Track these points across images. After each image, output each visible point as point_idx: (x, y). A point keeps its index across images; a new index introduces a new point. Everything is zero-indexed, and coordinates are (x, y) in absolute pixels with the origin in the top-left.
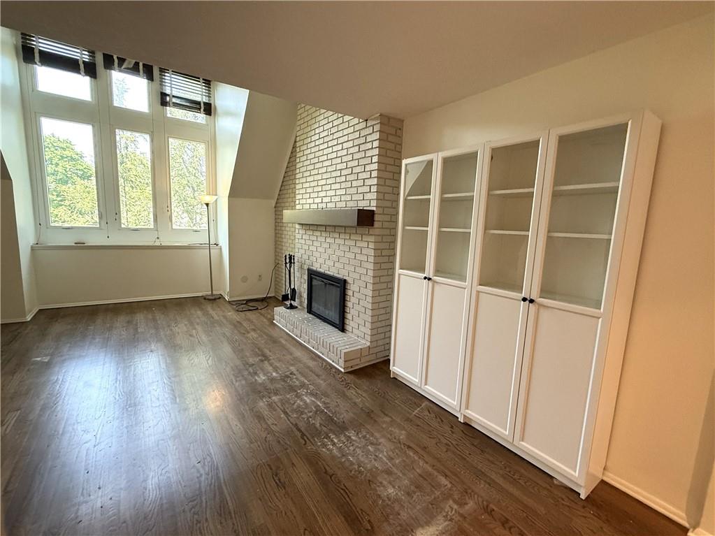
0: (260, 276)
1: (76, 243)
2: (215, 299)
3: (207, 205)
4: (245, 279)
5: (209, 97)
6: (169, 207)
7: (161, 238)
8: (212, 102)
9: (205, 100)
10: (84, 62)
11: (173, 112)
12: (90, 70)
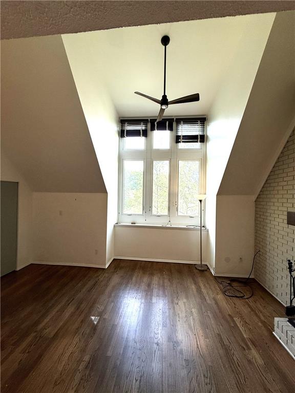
0: (241, 258)
1: (132, 223)
2: (203, 270)
3: (201, 201)
4: (227, 260)
5: (203, 131)
6: (177, 202)
7: (171, 222)
8: (205, 134)
9: (201, 133)
10: (143, 130)
11: (182, 146)
12: (145, 133)
